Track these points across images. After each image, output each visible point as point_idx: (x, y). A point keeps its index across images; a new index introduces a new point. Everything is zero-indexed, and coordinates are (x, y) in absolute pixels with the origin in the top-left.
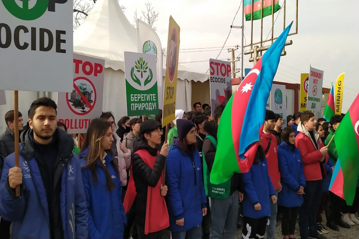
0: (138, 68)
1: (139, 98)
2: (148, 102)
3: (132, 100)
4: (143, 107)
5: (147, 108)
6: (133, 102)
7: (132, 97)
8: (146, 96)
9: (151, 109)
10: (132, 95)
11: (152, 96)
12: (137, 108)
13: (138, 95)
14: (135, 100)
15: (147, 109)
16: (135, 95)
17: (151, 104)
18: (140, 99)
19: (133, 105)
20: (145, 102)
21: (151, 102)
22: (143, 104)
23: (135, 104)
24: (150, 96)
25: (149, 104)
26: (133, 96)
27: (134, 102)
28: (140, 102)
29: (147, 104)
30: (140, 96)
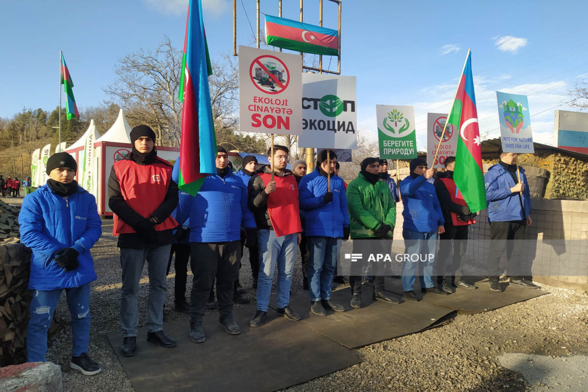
0: (391, 118)
1: (392, 144)
2: (404, 148)
3: (384, 146)
4: (397, 152)
5: (402, 152)
6: (385, 147)
7: (384, 143)
8: (401, 143)
9: (408, 154)
10: (384, 141)
11: (409, 143)
12: (391, 153)
13: (392, 141)
14: (388, 146)
15: (402, 154)
16: (388, 141)
17: (407, 149)
18: (394, 145)
19: (385, 150)
20: (400, 148)
21: (407, 147)
22: (397, 149)
23: (389, 149)
24: (406, 143)
25: (405, 149)
26: (387, 142)
27: (387, 147)
28: (394, 147)
29: (403, 149)
30: (393, 143)
